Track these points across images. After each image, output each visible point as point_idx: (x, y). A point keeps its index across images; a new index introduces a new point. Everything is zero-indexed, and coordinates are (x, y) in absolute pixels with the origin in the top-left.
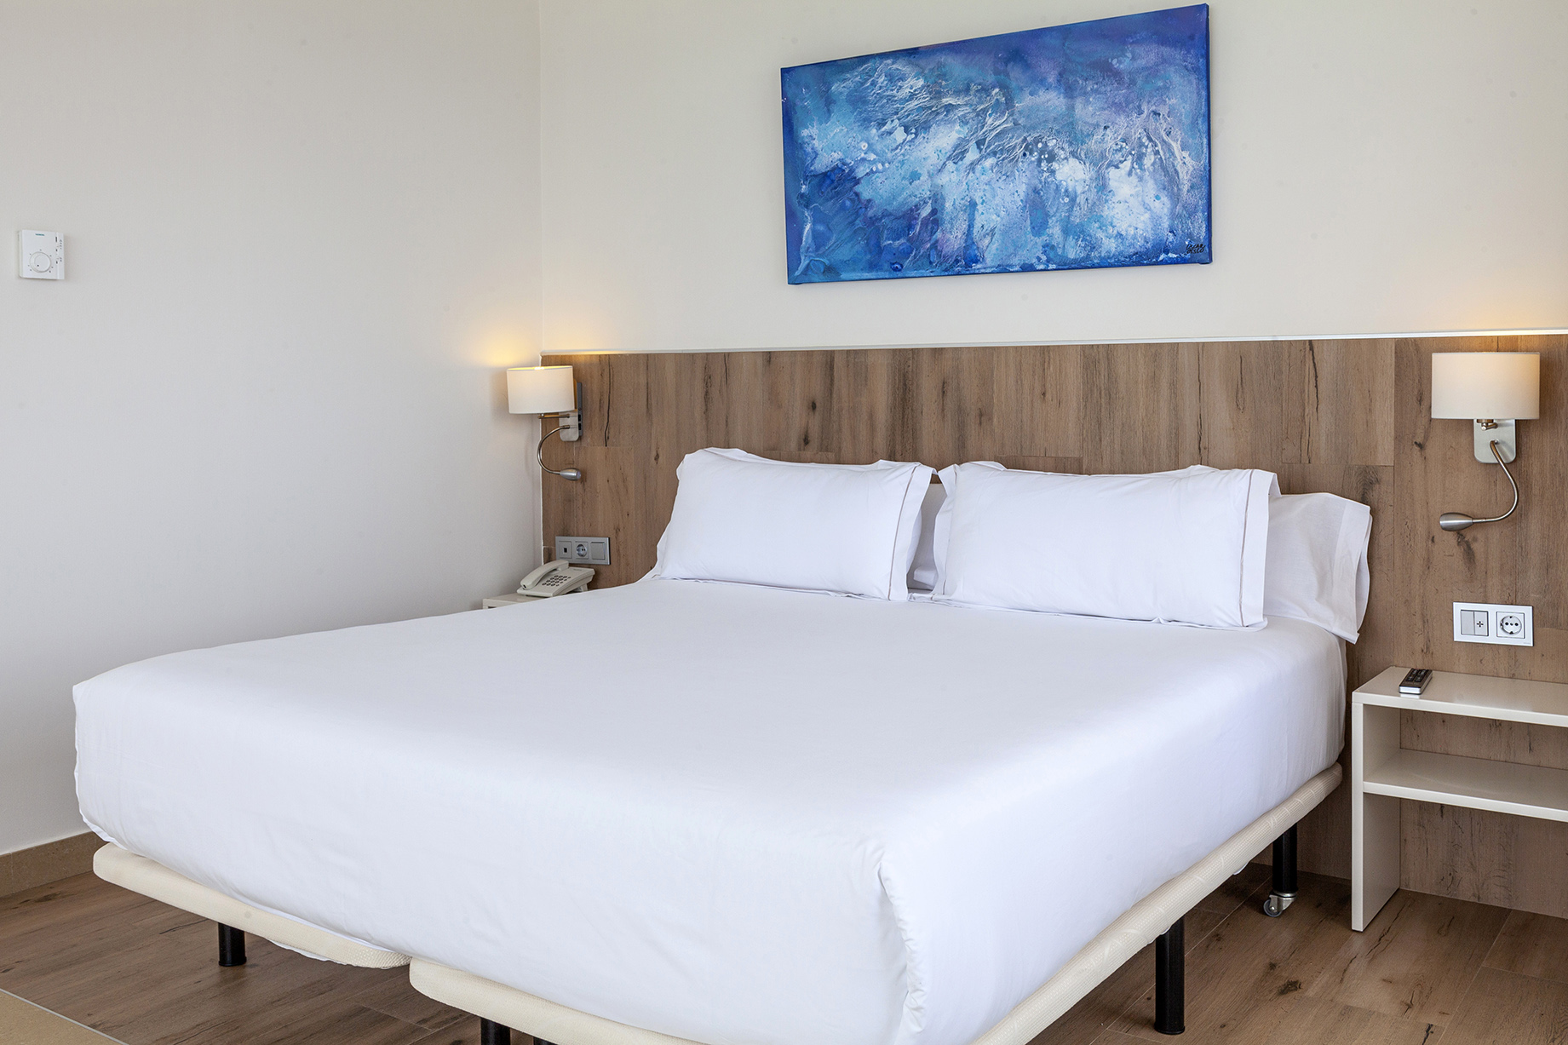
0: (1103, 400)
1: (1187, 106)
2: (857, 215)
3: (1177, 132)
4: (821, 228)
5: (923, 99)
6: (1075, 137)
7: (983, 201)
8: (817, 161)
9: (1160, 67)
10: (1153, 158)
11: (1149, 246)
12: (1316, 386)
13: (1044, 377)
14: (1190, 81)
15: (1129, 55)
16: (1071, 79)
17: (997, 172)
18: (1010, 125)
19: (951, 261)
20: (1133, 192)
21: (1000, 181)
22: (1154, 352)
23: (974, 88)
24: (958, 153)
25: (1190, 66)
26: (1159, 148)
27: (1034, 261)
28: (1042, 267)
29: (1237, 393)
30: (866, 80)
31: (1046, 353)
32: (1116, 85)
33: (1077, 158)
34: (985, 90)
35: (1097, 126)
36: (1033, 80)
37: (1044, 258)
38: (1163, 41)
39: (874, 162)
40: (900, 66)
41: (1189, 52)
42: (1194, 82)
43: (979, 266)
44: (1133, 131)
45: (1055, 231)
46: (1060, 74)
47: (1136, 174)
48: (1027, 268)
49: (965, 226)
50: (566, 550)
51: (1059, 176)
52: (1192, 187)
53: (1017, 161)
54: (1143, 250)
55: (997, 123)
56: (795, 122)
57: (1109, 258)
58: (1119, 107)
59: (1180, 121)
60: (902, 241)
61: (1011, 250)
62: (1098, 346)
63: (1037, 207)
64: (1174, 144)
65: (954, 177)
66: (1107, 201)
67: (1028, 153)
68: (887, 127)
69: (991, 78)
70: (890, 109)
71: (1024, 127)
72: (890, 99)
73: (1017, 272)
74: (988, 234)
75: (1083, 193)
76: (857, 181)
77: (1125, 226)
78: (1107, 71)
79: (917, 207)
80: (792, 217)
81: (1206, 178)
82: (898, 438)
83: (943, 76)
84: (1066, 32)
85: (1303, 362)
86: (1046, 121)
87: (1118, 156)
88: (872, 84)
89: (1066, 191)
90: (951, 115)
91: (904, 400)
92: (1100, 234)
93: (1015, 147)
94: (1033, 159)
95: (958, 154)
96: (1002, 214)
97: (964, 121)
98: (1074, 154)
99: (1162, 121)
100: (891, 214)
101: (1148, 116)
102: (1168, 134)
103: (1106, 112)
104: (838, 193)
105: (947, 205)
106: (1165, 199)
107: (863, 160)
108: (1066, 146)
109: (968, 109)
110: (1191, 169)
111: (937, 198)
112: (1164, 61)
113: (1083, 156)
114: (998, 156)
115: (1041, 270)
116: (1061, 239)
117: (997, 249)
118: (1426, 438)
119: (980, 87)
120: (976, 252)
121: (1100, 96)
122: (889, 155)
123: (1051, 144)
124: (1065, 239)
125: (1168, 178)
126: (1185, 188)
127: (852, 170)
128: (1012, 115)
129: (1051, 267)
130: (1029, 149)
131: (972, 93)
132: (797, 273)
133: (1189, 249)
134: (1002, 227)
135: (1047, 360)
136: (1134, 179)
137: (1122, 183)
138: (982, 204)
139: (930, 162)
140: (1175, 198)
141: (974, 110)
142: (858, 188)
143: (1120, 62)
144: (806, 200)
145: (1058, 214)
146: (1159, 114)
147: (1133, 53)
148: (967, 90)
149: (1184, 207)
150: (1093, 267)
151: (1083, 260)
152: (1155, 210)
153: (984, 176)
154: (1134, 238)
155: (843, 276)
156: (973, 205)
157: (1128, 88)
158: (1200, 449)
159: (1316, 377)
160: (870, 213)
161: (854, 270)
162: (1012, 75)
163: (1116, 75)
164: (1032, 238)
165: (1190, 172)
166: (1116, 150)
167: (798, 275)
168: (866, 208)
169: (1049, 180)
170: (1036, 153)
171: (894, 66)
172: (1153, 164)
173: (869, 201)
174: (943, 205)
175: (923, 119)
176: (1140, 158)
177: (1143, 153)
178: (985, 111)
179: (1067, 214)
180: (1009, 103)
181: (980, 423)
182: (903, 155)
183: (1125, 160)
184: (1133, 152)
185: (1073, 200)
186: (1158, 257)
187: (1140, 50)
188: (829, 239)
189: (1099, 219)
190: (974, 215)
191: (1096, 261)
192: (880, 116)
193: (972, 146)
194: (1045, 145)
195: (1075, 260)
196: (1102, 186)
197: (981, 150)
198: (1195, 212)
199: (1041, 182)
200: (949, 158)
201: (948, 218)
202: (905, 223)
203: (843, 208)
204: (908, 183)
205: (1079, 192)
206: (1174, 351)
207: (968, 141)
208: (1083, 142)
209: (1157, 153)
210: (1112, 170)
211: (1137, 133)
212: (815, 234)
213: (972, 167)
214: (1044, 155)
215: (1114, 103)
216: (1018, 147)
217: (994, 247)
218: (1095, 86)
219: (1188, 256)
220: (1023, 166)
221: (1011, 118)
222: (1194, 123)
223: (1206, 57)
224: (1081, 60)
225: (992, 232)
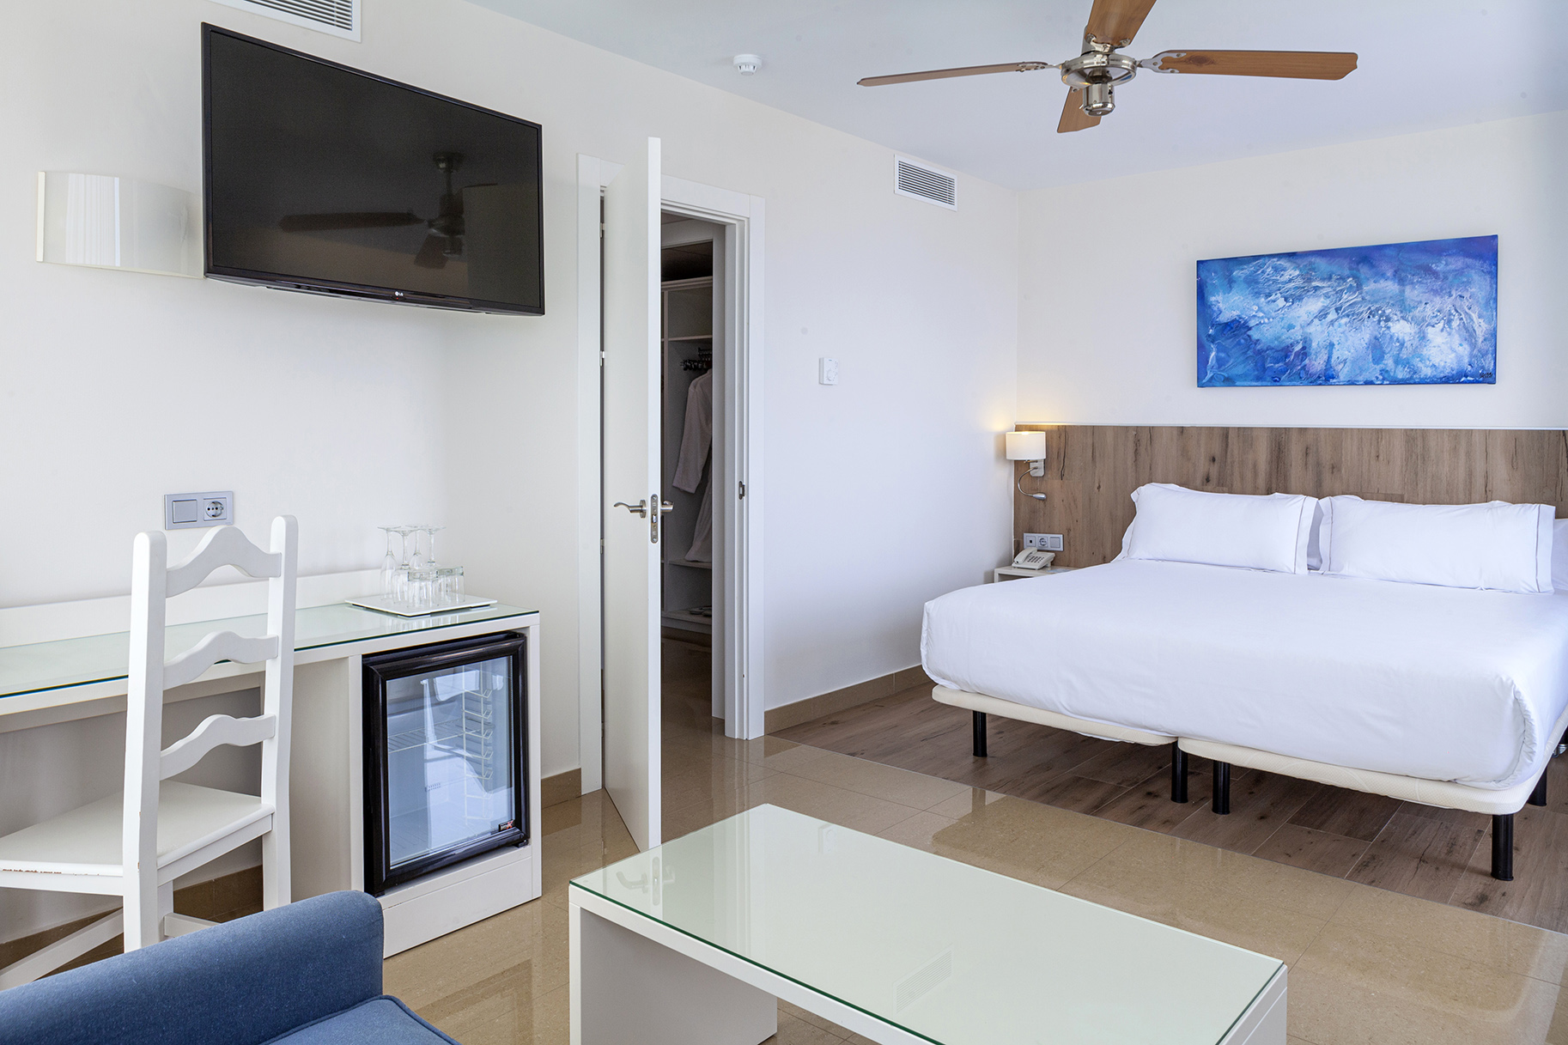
0: (1419, 461)
1: (1483, 293)
2: (1249, 348)
3: (1476, 308)
4: (1223, 355)
5: (1299, 282)
6: (1405, 309)
7: (1339, 343)
8: (1221, 315)
9: (1465, 270)
10: (1458, 322)
11: (1454, 372)
13: (1378, 448)
14: (1485, 279)
15: (1444, 262)
16: (1403, 275)
17: (1349, 326)
18: (1359, 299)
19: (1315, 377)
20: (1444, 341)
21: (1351, 331)
22: (1455, 435)
23: (1334, 277)
24: (1322, 314)
25: (1485, 270)
26: (1463, 316)
27: (1374, 379)
28: (1379, 382)
29: (1513, 459)
30: (1258, 270)
31: (1380, 433)
32: (1434, 279)
33: (1406, 320)
34: (1343, 279)
35: (1421, 302)
36: (1376, 274)
37: (1381, 377)
38: (1468, 255)
39: (1262, 317)
40: (1283, 262)
41: (1485, 262)
42: (1488, 279)
43: (1334, 381)
44: (1445, 306)
45: (1389, 362)
46: (1396, 271)
47: (1447, 331)
48: (1368, 383)
49: (1326, 357)
50: (1031, 542)
51: (1393, 330)
52: (1485, 340)
53: (1363, 320)
54: (1450, 375)
55: (1350, 298)
56: (1205, 291)
57: (1426, 379)
58: (1436, 292)
59: (1477, 302)
60: (1280, 364)
61: (1358, 372)
62: (1416, 430)
63: (1377, 349)
64: (1473, 315)
65: (1319, 328)
66: (1425, 346)
67: (1371, 316)
68: (1272, 298)
69: (1347, 272)
70: (1274, 287)
71: (1369, 301)
72: (1275, 281)
73: (1361, 384)
74: (1342, 362)
75: (1410, 340)
76: (1250, 329)
77: (1438, 360)
78: (1428, 271)
79: (1292, 345)
80: (1201, 348)
81: (1493, 335)
82: (1274, 480)
83: (1313, 269)
84: (1400, 247)
85: (1558, 442)
86: (1385, 298)
87: (1435, 320)
88: (1262, 272)
89: (1398, 339)
90: (1318, 292)
91: (1278, 458)
92: (1420, 365)
93: (1362, 312)
94: (1375, 320)
95: (1322, 316)
96: (1352, 351)
97: (1327, 296)
98: (1403, 318)
99: (1466, 301)
100: (1273, 349)
101: (1456, 298)
102: (1470, 308)
103: (1427, 294)
104: (1235, 335)
105: (1313, 344)
106: (1466, 346)
107: (1254, 316)
108: (1398, 313)
109: (1330, 289)
110: (1486, 329)
111: (1306, 341)
112: (1468, 266)
113: (1410, 319)
114: (1350, 317)
115: (1379, 384)
116: (1393, 367)
117: (1348, 371)
119: (1339, 277)
120: (1333, 372)
121: (1423, 285)
122: (1273, 314)
123: (1388, 312)
124: (1396, 367)
125: (1469, 334)
126: (1480, 340)
127: (1246, 322)
128: (1361, 294)
129: (1385, 382)
130: (1372, 314)
131: (1333, 280)
132: (1204, 381)
133: (1481, 375)
134: (1352, 359)
135: (1380, 437)
136: (1445, 333)
137: (1436, 335)
138: (1338, 345)
139: (1301, 319)
140: (1473, 345)
141: (1334, 290)
142: (1250, 333)
143: (1438, 266)
144: (1212, 339)
145: (1391, 352)
146: (1463, 297)
147: (1446, 261)
148: (1330, 278)
149: (1479, 351)
150: (1415, 383)
151: (1408, 379)
152: (1459, 352)
153: (1340, 328)
154: (1444, 367)
155: (1237, 383)
156: (1332, 345)
157: (1442, 281)
160: (1258, 347)
161: (1245, 380)
162: (1361, 271)
163: (1435, 274)
164: (1373, 365)
165: (1482, 330)
166: (1433, 317)
167: (1203, 381)
168: (1256, 344)
169: (1386, 332)
170: (1377, 316)
171: (1279, 263)
172: (1459, 326)
173: (1258, 340)
174: (1310, 345)
175: (1298, 294)
176: (1449, 322)
177: (1452, 319)
178: (1341, 290)
179: (1397, 352)
180: (1359, 287)
181: (1333, 473)
182: (1283, 314)
183: (1439, 322)
184: (1445, 318)
185: (1402, 345)
186: (1460, 379)
187: (1450, 260)
188: (1228, 362)
189: (1420, 356)
190: (1332, 350)
191: (1417, 380)
192: (1268, 291)
193: (1332, 311)
194: (1384, 312)
195: (1402, 379)
196: (1423, 337)
197: (1338, 313)
198: (1487, 353)
199: (1380, 333)
200: (1315, 317)
201: (1313, 352)
202: (1283, 354)
203: (1239, 343)
204: (1285, 330)
205: (1406, 340)
206: (1469, 434)
207: (1330, 308)
208: (1410, 311)
209: (1462, 319)
210: (1430, 328)
211: (1448, 307)
212: (1218, 359)
213: (1332, 323)
214: (1383, 317)
215: (1432, 290)
216: (1365, 312)
217: (1346, 370)
218: (1420, 279)
219: (1481, 379)
220: (1368, 324)
221: (1360, 296)
222: (1487, 303)
223: (1496, 265)
224: (1410, 264)
225: (1345, 361)
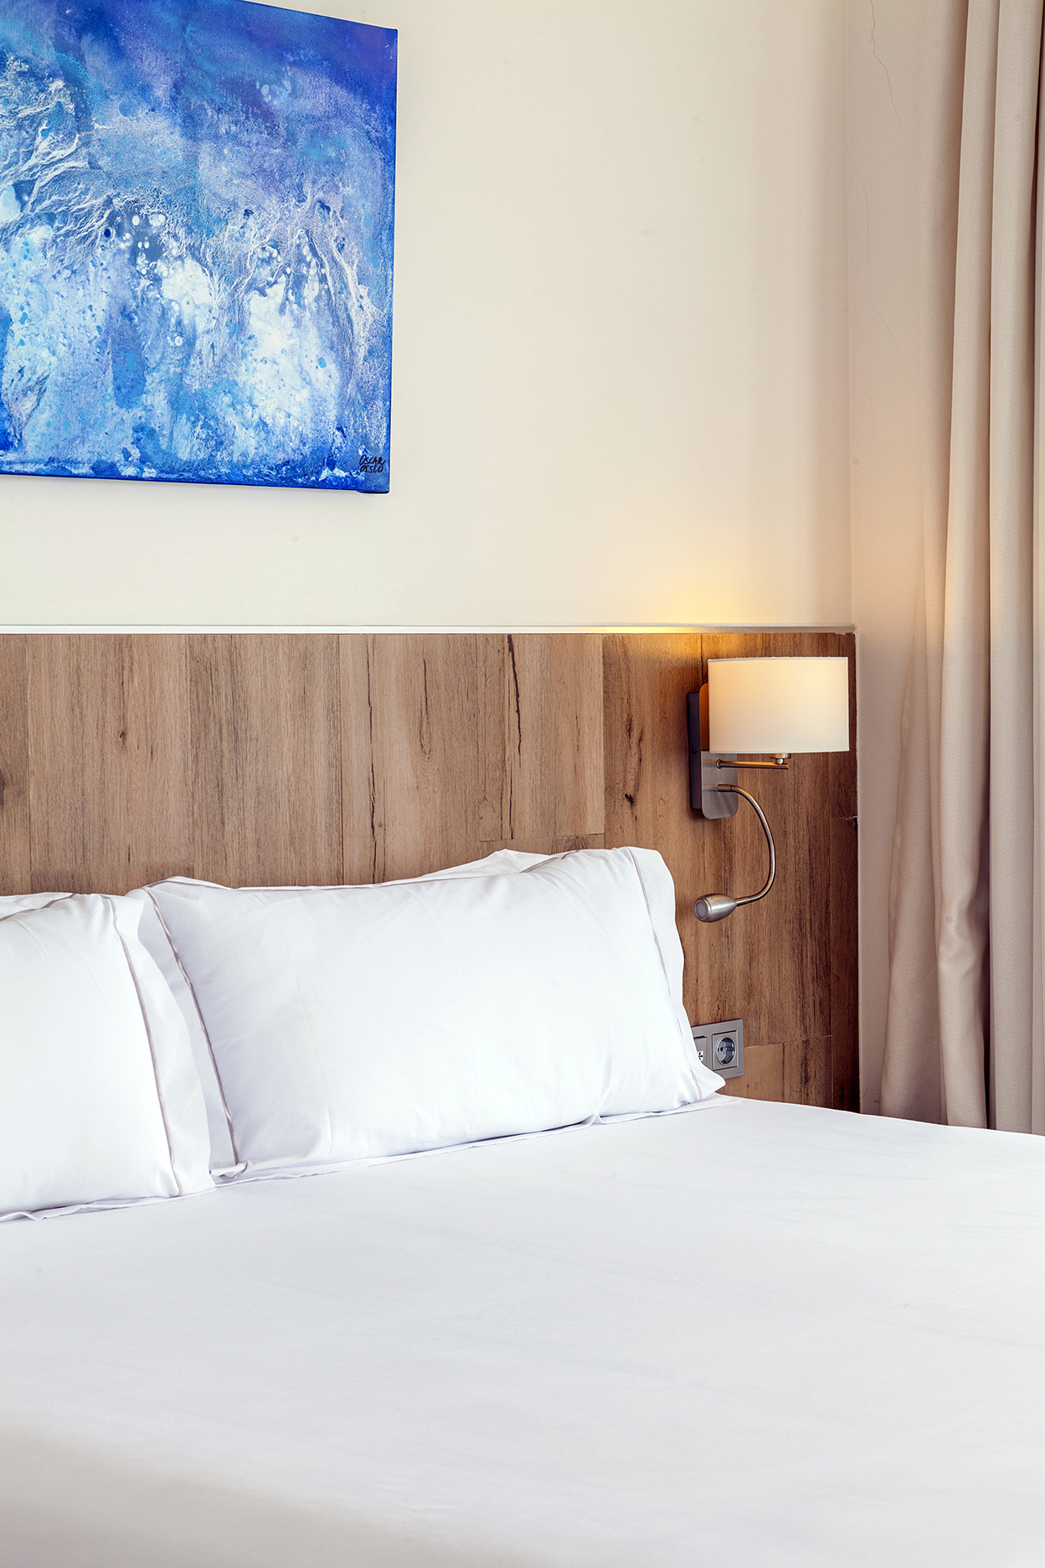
0: (225, 744)
3: (352, 247)
6: (196, 221)
7: (25, 314)
9: (332, 123)
10: (317, 285)
11: (307, 451)
12: (518, 711)
13: (122, 700)
14: (371, 160)
15: (287, 84)
16: (195, 101)
17: (54, 259)
18: (82, 164)
20: (286, 344)
21: (59, 279)
25: (372, 134)
26: (326, 270)
27: (118, 457)
28: (130, 471)
29: (421, 726)
31: (126, 651)
32: (265, 136)
33: (199, 260)
34: (35, 76)
35: (233, 205)
36: (129, 82)
37: (135, 455)
38: (340, 76)
41: (373, 109)
42: (380, 163)
43: (11, 456)
44: (289, 229)
45: (157, 400)
46: (176, 86)
47: (292, 312)
48: (105, 472)
51: (170, 290)
52: (370, 352)
53: (93, 243)
54: (298, 457)
55: (58, 154)
57: (244, 466)
58: (272, 179)
59: (357, 230)
62: (214, 636)
63: (125, 346)
64: (347, 269)
66: (244, 355)
67: (113, 231)
69: (48, 56)
71: (109, 175)
73: (85, 476)
74: (31, 389)
75: (208, 332)
77: (273, 407)
78: (252, 104)
81: (385, 343)
84: (188, 4)
85: (502, 670)
86: (148, 174)
87: (265, 273)
89: (179, 323)
92: (232, 419)
93: (89, 213)
94: (123, 246)
98: (193, 251)
99: (333, 223)
101: (313, 207)
102: (341, 248)
103: (249, 182)
106: (332, 367)
108: (181, 232)
110: (371, 319)
112: (339, 113)
113: (209, 260)
114: (56, 224)
115: (130, 478)
116: (166, 419)
117: (48, 424)
118: (637, 787)
119: (25, 67)
120: (7, 424)
121: (241, 149)
123: (157, 221)
124: (174, 422)
125: (339, 331)
126: (362, 352)
128: (86, 144)
129: (149, 472)
130: (114, 227)
133: (364, 464)
134: (60, 379)
135: (127, 664)
136: (287, 320)
137: (268, 324)
138: (22, 321)
140: (347, 367)
141: (13, 114)
143: (275, 94)
145: (163, 368)
146: (328, 209)
147: (293, 82)
149: (359, 388)
150: (218, 481)
151: (202, 466)
152: (317, 386)
153: (26, 263)
154: (285, 432)
157: (284, 146)
158: (373, 828)
159: (518, 695)
162: (89, 59)
163: (267, 116)
164: (116, 409)
165: (368, 325)
166: (263, 260)
169: (150, 294)
170: (128, 236)
172: (318, 299)
176: (298, 282)
177: (303, 276)
178: (34, 120)
179: (178, 370)
180: (83, 115)
183: (276, 282)
184: (288, 270)
185: (190, 343)
186: (319, 473)
187: (305, 80)
189: (231, 387)
191: (223, 470)
194: (146, 222)
195: (189, 466)
196: (239, 329)
197: (23, 204)
198: (373, 396)
199: (135, 298)
205: (201, 328)
206: (332, 648)
208: (210, 233)
209: (324, 279)
210: (255, 295)
211: (295, 235)
214: (143, 241)
215: (262, 170)
216: (96, 214)
217: (43, 417)
218: (233, 128)
219: (360, 478)
220: (104, 257)
221: (84, 151)
222: (376, 237)
223: (393, 122)
224: (213, 69)
225: (40, 386)
